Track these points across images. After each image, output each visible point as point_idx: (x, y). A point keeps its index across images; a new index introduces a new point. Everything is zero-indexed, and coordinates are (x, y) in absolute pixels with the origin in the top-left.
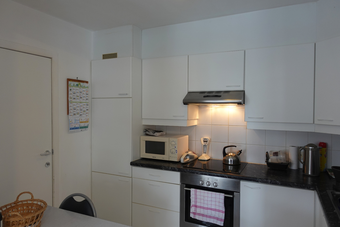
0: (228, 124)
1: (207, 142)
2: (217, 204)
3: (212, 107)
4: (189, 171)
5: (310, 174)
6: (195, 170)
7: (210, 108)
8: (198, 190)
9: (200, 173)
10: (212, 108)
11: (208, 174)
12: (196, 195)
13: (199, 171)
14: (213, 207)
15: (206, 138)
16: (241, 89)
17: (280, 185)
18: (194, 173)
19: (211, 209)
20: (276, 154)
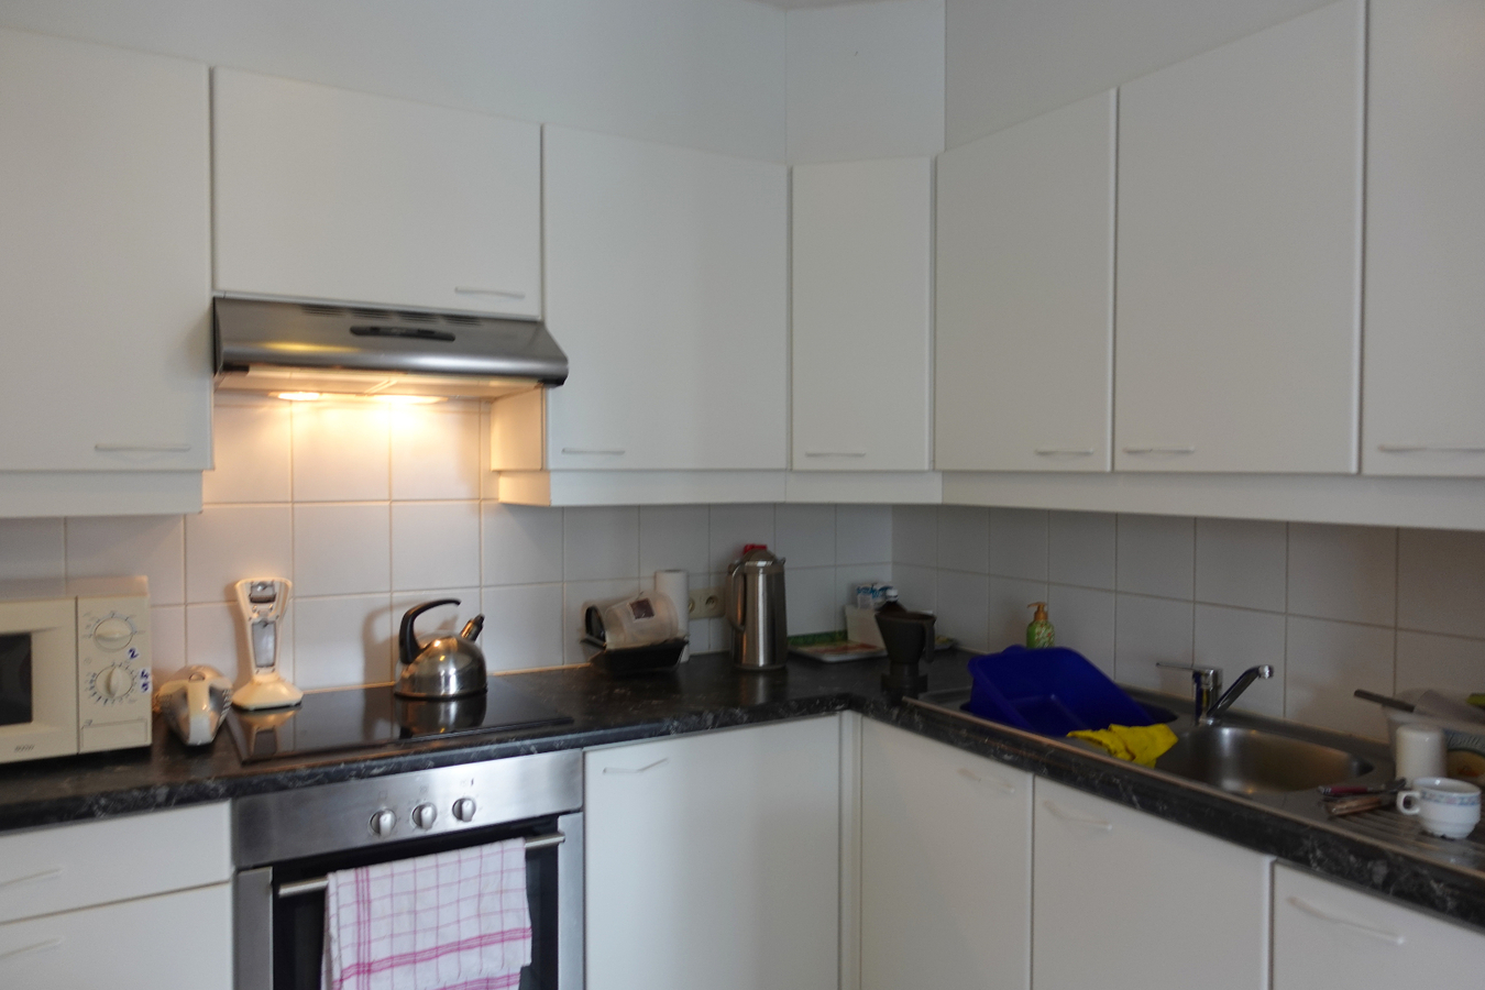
0: (390, 494)
1: (270, 600)
2: (490, 903)
3: (294, 404)
4: (310, 776)
5: (761, 662)
6: (346, 762)
7: (283, 410)
8: (377, 872)
9: (380, 767)
10: (295, 408)
11: (434, 759)
12: (363, 901)
13: (373, 759)
14: (469, 931)
15: (268, 579)
16: (527, 309)
17: (746, 722)
18: (341, 777)
19: (459, 947)
20: (643, 608)
